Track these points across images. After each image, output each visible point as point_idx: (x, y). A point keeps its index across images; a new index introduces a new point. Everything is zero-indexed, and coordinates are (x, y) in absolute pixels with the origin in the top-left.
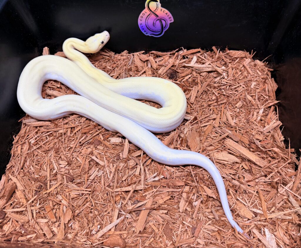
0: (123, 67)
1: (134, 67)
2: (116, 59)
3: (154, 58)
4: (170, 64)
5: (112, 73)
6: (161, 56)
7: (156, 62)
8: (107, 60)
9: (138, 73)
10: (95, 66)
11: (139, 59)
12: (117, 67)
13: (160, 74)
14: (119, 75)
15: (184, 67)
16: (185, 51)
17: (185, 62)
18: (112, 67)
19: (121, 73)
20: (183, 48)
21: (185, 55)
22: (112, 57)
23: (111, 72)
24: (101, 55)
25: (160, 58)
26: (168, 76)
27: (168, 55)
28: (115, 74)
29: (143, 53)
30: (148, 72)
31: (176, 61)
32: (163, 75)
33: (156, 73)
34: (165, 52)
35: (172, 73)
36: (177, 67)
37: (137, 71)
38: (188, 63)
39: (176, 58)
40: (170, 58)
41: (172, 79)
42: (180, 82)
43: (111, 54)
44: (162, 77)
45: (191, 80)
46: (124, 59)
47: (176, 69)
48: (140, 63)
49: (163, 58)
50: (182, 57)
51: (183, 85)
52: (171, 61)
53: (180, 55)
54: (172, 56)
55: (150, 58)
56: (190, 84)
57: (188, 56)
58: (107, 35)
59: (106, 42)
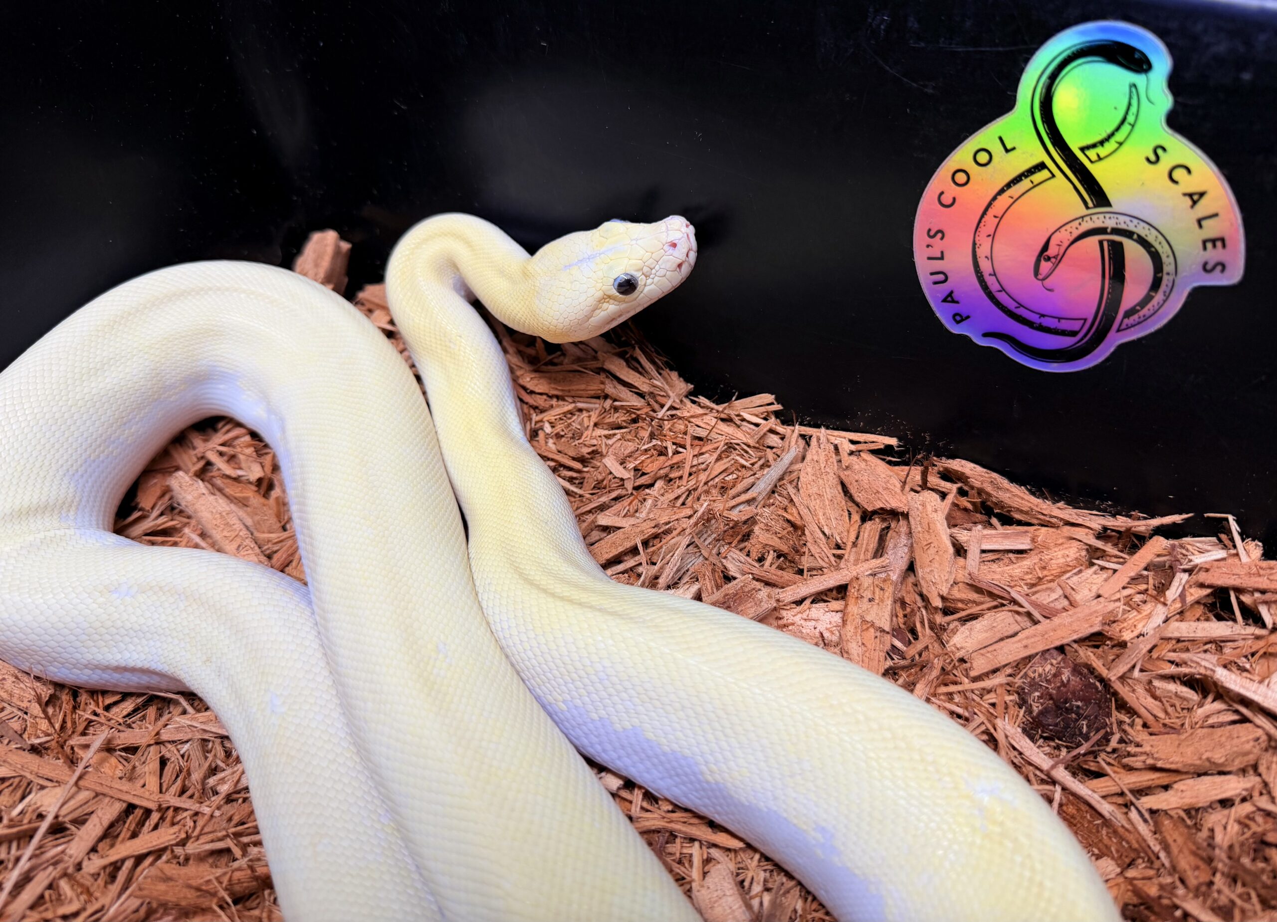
1: (778, 527)
2: (680, 426)
3: (958, 515)
4: (1082, 611)
6: (1020, 523)
7: (960, 551)
8: (620, 417)
11: (833, 480)
12: (668, 481)
13: (962, 660)
14: (649, 541)
15: (1203, 686)
16: (1244, 558)
17: (1218, 644)
18: (636, 470)
19: (668, 532)
20: (1234, 527)
21: (1239, 591)
23: (617, 499)
25: (1011, 530)
26: (1023, 702)
27: (1079, 533)
28: (627, 523)
29: (883, 453)
30: (865, 604)
31: (1136, 608)
32: (987, 684)
34: (1061, 504)
35: (1073, 693)
36: (1129, 666)
37: (786, 558)
38: (1248, 666)
39: (1151, 581)
40: (1092, 564)
41: (1052, 744)
42: (1120, 800)
43: (666, 387)
44: (972, 691)
45: (1229, 828)
46: (730, 447)
47: (1113, 679)
48: (828, 511)
49: (1028, 540)
50: (1209, 591)
51: (1135, 845)
52: (1093, 594)
53: (1185, 571)
54: (1116, 557)
55: (923, 505)
56: (1218, 876)
57: (1266, 603)
58: (674, 245)
59: (653, 286)
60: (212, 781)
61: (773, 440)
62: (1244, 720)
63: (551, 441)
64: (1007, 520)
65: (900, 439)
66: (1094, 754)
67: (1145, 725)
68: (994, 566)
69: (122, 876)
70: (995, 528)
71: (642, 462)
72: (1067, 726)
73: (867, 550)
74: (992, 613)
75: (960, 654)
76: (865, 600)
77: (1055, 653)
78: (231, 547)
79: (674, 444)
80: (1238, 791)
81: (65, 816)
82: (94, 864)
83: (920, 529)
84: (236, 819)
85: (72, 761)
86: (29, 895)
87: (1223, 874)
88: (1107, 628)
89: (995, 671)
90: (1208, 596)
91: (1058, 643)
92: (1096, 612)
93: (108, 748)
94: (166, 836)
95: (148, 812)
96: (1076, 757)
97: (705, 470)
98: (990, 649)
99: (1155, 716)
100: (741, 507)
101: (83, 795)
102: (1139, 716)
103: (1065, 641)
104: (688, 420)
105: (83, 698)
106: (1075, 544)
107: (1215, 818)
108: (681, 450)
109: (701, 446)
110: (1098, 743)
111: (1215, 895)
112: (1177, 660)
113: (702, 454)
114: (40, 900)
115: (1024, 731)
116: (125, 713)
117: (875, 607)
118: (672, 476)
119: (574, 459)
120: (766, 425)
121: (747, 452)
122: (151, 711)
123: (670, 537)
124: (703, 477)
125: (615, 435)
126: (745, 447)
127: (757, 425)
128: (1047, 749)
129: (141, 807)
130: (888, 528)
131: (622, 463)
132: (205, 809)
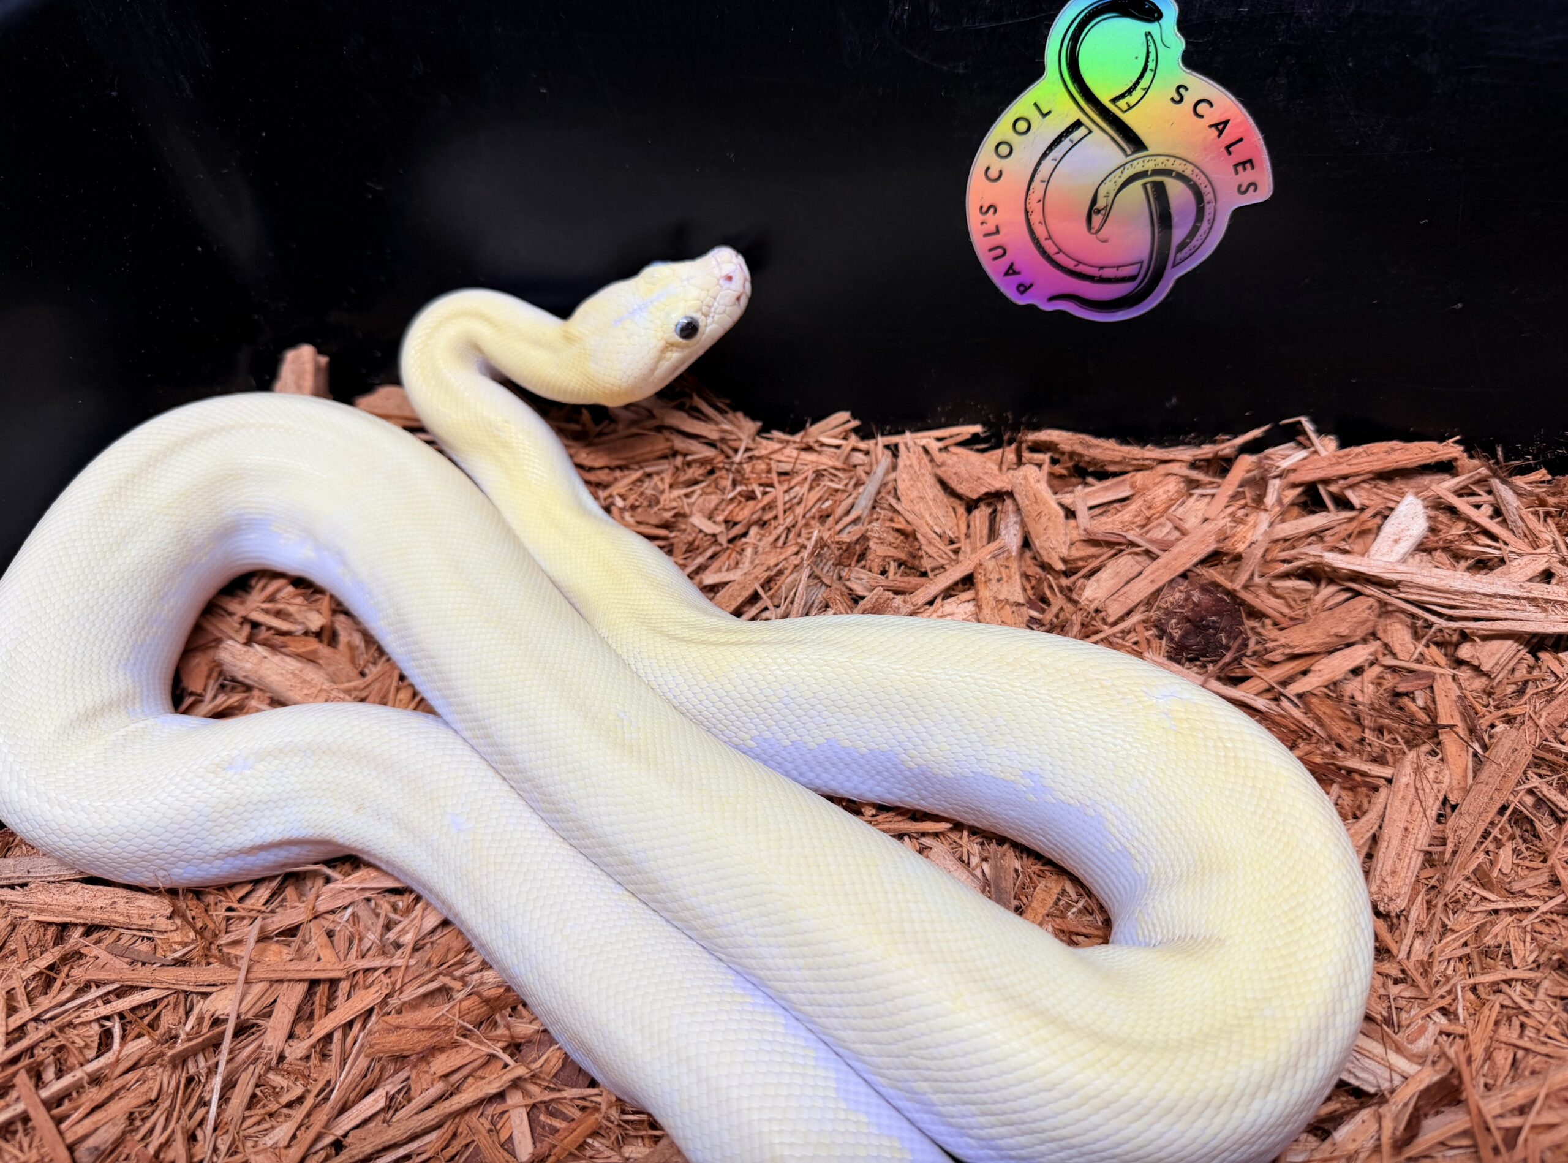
0: (807, 525)
1: (891, 537)
2: (761, 466)
3: (1057, 482)
4: (1195, 536)
5: (716, 564)
6: (1115, 475)
7: (1070, 514)
8: (695, 472)
9: (914, 580)
10: (608, 509)
11: (932, 481)
12: (763, 524)
13: (1097, 611)
14: (767, 583)
15: (1315, 574)
16: (1323, 453)
17: (1318, 535)
18: (726, 522)
19: (780, 573)
20: (1308, 427)
21: (1326, 482)
22: (736, 451)
23: (713, 557)
24: (660, 429)
25: (1108, 483)
26: (1162, 633)
27: (1175, 468)
28: (735, 576)
29: (970, 443)
30: (994, 587)
31: (1241, 521)
32: (1125, 624)
33: (1058, 601)
34: (1149, 447)
35: (1207, 610)
36: (1249, 573)
37: (906, 566)
38: (1347, 547)
39: (1248, 495)
40: (1191, 495)
41: (1198, 663)
42: (1269, 696)
43: (735, 430)
44: (1114, 635)
45: (1365, 690)
46: (819, 475)
47: (1238, 588)
48: (935, 511)
49: (1128, 488)
50: (1299, 490)
51: (1293, 727)
52: (1200, 519)
53: (1275, 477)
54: (1211, 483)
55: (1025, 478)
56: (1367, 731)
57: (1351, 487)
58: (729, 278)
59: (714, 326)
60: (391, 936)
61: (858, 458)
62: (1358, 594)
63: (627, 516)
64: (1102, 475)
65: (984, 425)
66: (1237, 660)
67: (1275, 624)
68: (1104, 519)
69: (335, 1047)
70: (1092, 485)
71: (731, 512)
72: (1208, 643)
73: (981, 537)
74: (1113, 561)
75: (1093, 607)
76: (994, 582)
77: (1180, 580)
79: (761, 485)
80: (1365, 657)
81: (246, 1013)
82: (297, 1050)
83: (1027, 502)
84: (435, 961)
85: (230, 960)
86: (239, 1098)
87: (1370, 728)
88: (1221, 545)
89: (1128, 613)
90: (1299, 495)
91: (1181, 570)
92: (1209, 532)
93: (265, 937)
94: (365, 998)
95: (333, 982)
96: (1222, 669)
97: (799, 503)
98: (1121, 592)
99: (1281, 613)
100: (849, 529)
101: (257, 989)
102: (1267, 617)
103: (1188, 566)
104: (767, 457)
105: (212, 896)
106: (1172, 478)
107: (1352, 687)
108: (768, 489)
109: (789, 481)
110: (1239, 650)
111: (1369, 749)
112: (1288, 558)
113: (792, 488)
114: (253, 1101)
115: (1170, 658)
116: (262, 901)
117: (1005, 585)
118: (766, 517)
119: (657, 526)
120: (847, 445)
121: (835, 475)
122: (290, 892)
123: (783, 577)
124: (799, 511)
125: (693, 492)
126: (834, 471)
127: (838, 447)
128: (1195, 669)
129: (325, 980)
130: (995, 511)
131: (710, 517)
132: (398, 961)
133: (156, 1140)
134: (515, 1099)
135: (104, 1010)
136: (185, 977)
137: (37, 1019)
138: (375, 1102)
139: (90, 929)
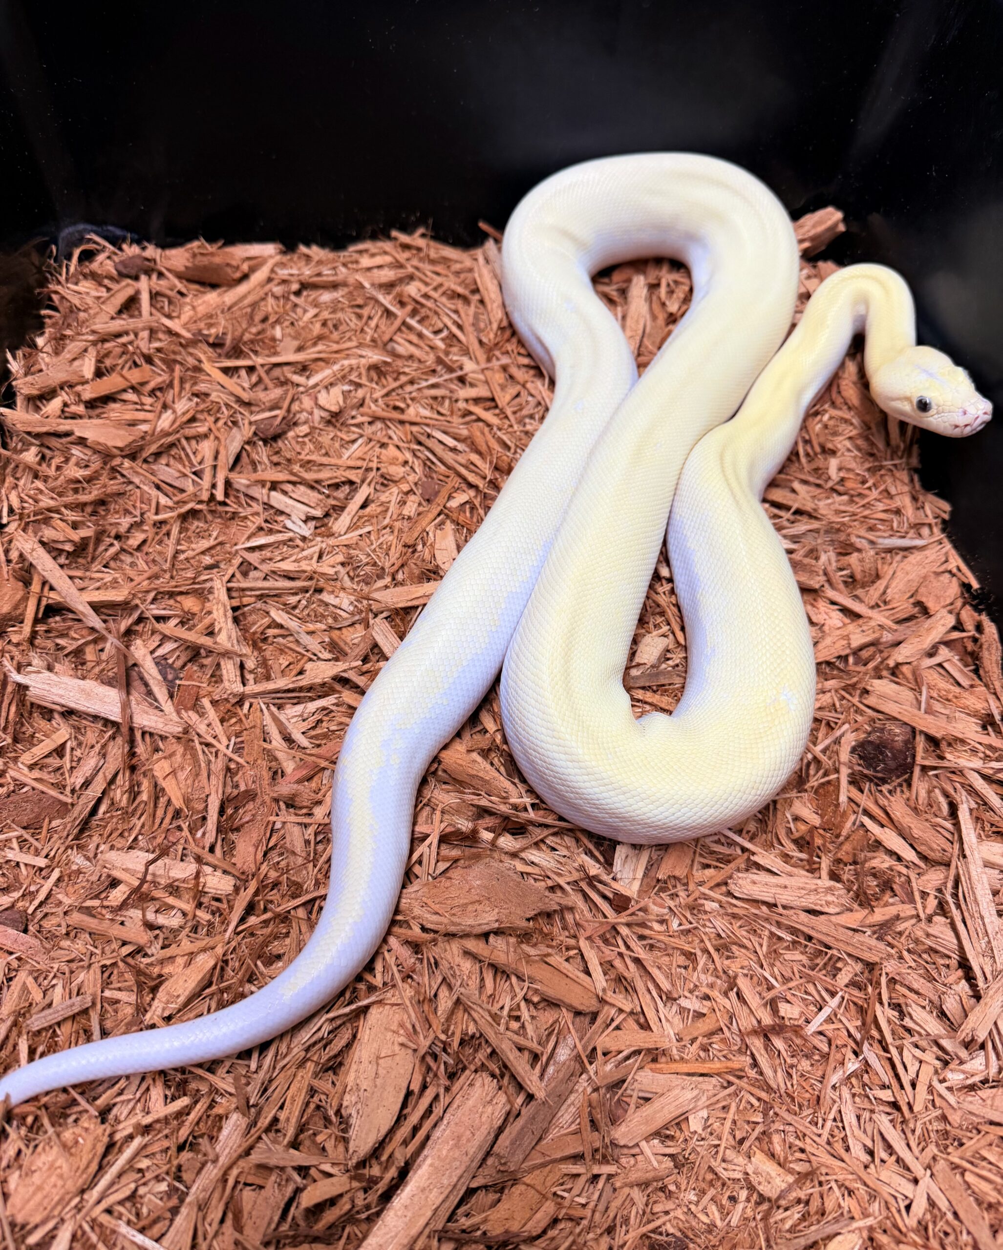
1: (867, 566)
4: (946, 726)
9: (843, 588)
12: (850, 499)
13: (867, 691)
14: (801, 512)
15: (952, 810)
18: (842, 479)
19: (818, 519)
23: (818, 486)
26: (869, 733)
29: (966, 587)
30: (858, 630)
31: (971, 753)
37: (851, 581)
41: (858, 760)
44: (854, 706)
45: (883, 864)
47: (918, 763)
49: (969, 684)
59: (935, 421)
60: (527, 420)
61: (924, 529)
64: (977, 671)
65: (980, 587)
66: (869, 779)
67: (908, 798)
68: (935, 673)
69: (468, 419)
71: (849, 478)
72: (873, 759)
73: (894, 616)
74: (906, 688)
75: (869, 688)
76: (860, 629)
77: (909, 728)
78: (629, 333)
79: (874, 483)
80: (908, 860)
81: (468, 377)
82: (461, 405)
83: (925, 628)
85: (489, 360)
86: (434, 392)
88: (943, 742)
89: (875, 710)
91: (914, 725)
92: (947, 729)
93: (504, 368)
94: (494, 421)
95: (496, 407)
96: (859, 772)
97: (871, 510)
98: (884, 700)
99: (917, 800)
100: (864, 541)
101: (481, 377)
102: (909, 793)
103: (919, 728)
105: (514, 340)
106: (985, 705)
107: (884, 856)
108: (873, 489)
109: (884, 497)
112: (958, 791)
113: (879, 501)
114: (435, 398)
116: (523, 362)
117: (861, 635)
118: (855, 498)
121: (903, 522)
122: (532, 372)
123: (814, 520)
125: (852, 452)
126: (905, 520)
127: (926, 516)
129: (496, 402)
130: (918, 618)
131: (840, 469)
132: (516, 427)
133: (407, 370)
134: (472, 493)
135: (449, 323)
136: (475, 346)
137: (436, 301)
138: (451, 442)
139: (482, 302)
